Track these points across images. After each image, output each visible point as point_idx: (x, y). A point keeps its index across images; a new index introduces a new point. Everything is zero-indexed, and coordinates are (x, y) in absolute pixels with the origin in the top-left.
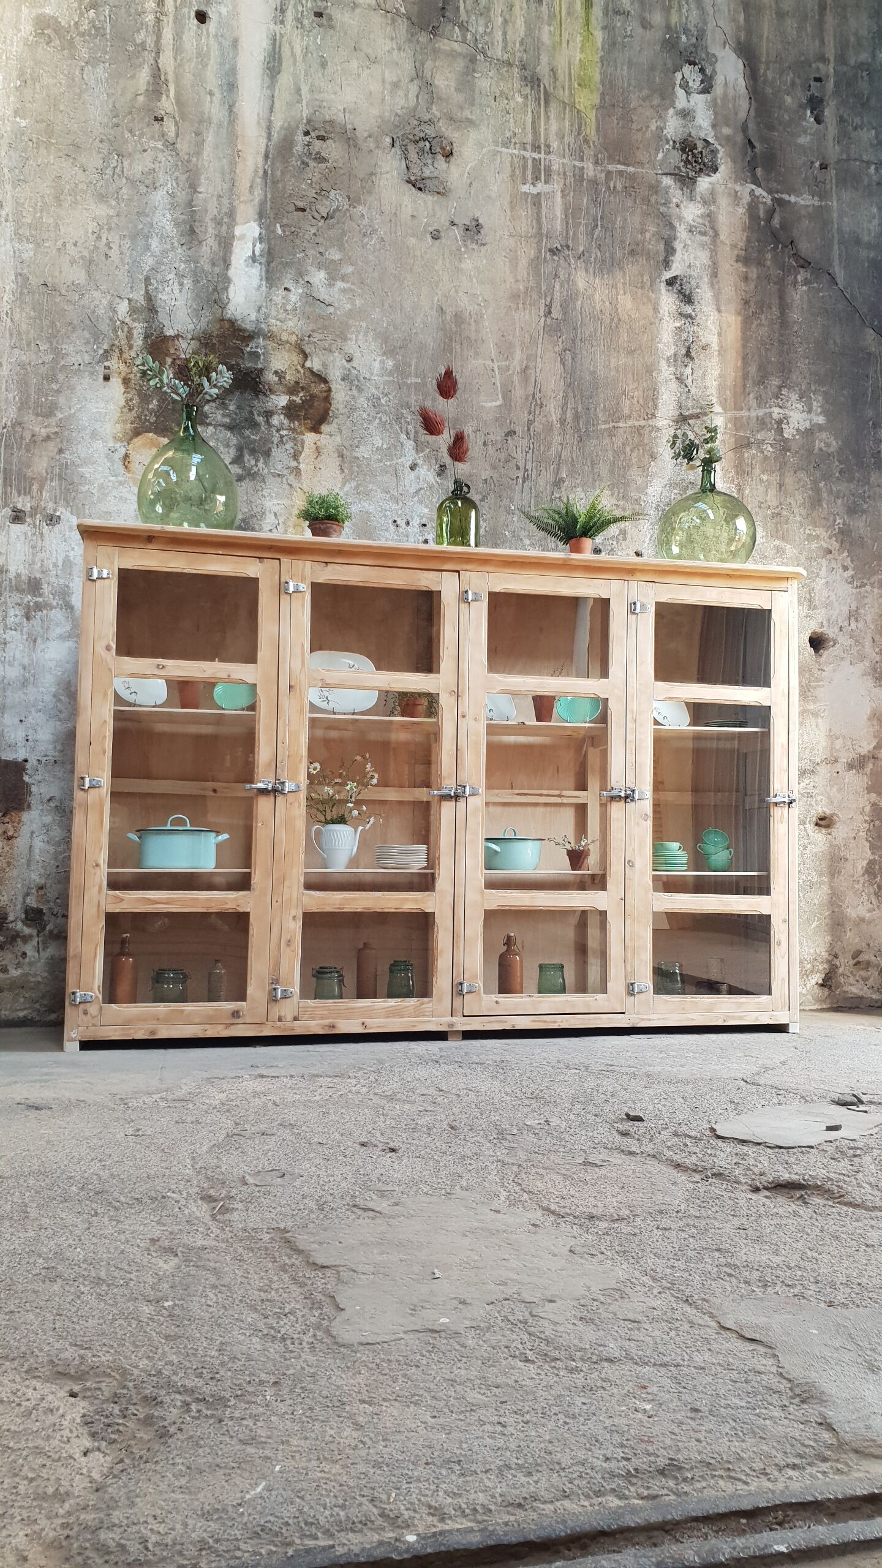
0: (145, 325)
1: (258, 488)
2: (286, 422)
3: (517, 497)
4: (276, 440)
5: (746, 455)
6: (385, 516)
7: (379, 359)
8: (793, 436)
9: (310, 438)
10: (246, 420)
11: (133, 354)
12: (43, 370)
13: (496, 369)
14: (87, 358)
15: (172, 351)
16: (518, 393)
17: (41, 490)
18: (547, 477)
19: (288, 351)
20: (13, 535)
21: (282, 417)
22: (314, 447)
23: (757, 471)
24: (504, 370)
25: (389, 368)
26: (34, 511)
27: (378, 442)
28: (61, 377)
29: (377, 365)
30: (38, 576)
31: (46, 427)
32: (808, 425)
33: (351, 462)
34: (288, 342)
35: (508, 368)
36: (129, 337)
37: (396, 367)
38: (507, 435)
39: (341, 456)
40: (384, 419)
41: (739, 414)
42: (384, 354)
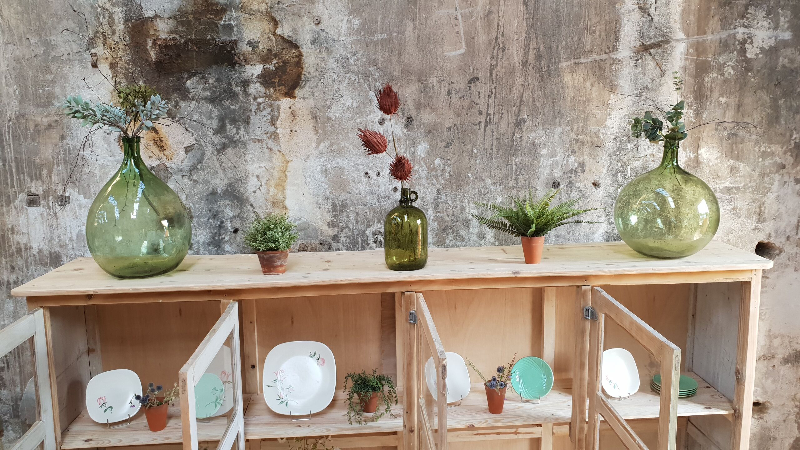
0: (125, 9)
1: (241, 154)
2: (262, 89)
3: (480, 141)
4: (254, 107)
5: (706, 79)
6: (358, 170)
7: (345, 19)
8: (757, 55)
9: (285, 103)
10: (225, 91)
11: (117, 39)
12: (36, 62)
13: (459, 17)
14: (75, 48)
15: (152, 32)
16: (482, 38)
17: (50, 175)
18: (510, 118)
19: (260, 20)
20: (31, 216)
21: (258, 85)
22: (289, 111)
23: (716, 95)
24: (467, 17)
25: (356, 27)
26: (47, 194)
27: (349, 101)
28: (54, 67)
29: (344, 25)
30: (58, 249)
31: (46, 116)
32: (772, 42)
33: (324, 123)
34: (259, 11)
35: (471, 14)
36: (111, 22)
37: (363, 25)
38: (470, 82)
39: (315, 117)
40: (353, 79)
41: (701, 38)
42: (351, 13)
